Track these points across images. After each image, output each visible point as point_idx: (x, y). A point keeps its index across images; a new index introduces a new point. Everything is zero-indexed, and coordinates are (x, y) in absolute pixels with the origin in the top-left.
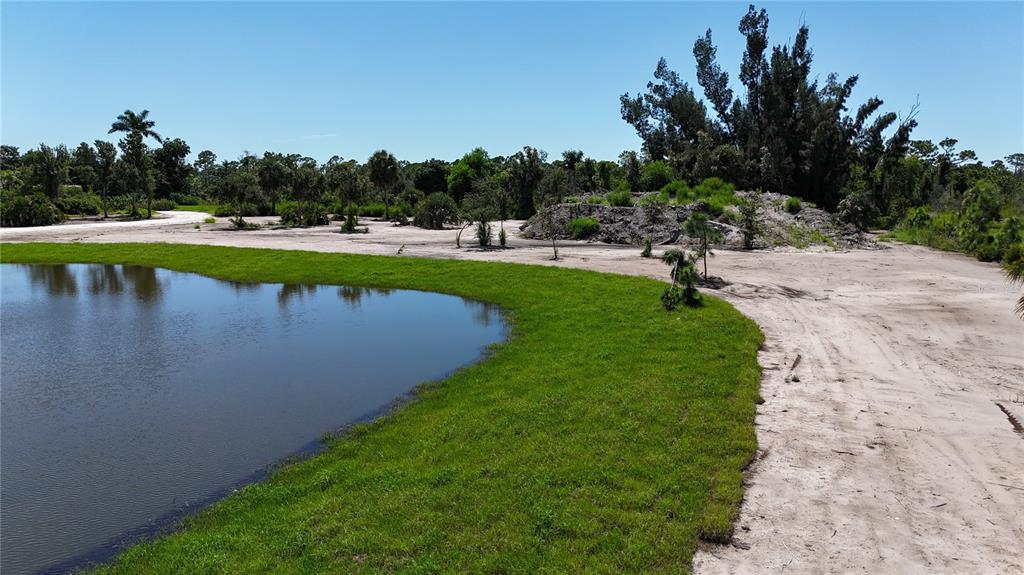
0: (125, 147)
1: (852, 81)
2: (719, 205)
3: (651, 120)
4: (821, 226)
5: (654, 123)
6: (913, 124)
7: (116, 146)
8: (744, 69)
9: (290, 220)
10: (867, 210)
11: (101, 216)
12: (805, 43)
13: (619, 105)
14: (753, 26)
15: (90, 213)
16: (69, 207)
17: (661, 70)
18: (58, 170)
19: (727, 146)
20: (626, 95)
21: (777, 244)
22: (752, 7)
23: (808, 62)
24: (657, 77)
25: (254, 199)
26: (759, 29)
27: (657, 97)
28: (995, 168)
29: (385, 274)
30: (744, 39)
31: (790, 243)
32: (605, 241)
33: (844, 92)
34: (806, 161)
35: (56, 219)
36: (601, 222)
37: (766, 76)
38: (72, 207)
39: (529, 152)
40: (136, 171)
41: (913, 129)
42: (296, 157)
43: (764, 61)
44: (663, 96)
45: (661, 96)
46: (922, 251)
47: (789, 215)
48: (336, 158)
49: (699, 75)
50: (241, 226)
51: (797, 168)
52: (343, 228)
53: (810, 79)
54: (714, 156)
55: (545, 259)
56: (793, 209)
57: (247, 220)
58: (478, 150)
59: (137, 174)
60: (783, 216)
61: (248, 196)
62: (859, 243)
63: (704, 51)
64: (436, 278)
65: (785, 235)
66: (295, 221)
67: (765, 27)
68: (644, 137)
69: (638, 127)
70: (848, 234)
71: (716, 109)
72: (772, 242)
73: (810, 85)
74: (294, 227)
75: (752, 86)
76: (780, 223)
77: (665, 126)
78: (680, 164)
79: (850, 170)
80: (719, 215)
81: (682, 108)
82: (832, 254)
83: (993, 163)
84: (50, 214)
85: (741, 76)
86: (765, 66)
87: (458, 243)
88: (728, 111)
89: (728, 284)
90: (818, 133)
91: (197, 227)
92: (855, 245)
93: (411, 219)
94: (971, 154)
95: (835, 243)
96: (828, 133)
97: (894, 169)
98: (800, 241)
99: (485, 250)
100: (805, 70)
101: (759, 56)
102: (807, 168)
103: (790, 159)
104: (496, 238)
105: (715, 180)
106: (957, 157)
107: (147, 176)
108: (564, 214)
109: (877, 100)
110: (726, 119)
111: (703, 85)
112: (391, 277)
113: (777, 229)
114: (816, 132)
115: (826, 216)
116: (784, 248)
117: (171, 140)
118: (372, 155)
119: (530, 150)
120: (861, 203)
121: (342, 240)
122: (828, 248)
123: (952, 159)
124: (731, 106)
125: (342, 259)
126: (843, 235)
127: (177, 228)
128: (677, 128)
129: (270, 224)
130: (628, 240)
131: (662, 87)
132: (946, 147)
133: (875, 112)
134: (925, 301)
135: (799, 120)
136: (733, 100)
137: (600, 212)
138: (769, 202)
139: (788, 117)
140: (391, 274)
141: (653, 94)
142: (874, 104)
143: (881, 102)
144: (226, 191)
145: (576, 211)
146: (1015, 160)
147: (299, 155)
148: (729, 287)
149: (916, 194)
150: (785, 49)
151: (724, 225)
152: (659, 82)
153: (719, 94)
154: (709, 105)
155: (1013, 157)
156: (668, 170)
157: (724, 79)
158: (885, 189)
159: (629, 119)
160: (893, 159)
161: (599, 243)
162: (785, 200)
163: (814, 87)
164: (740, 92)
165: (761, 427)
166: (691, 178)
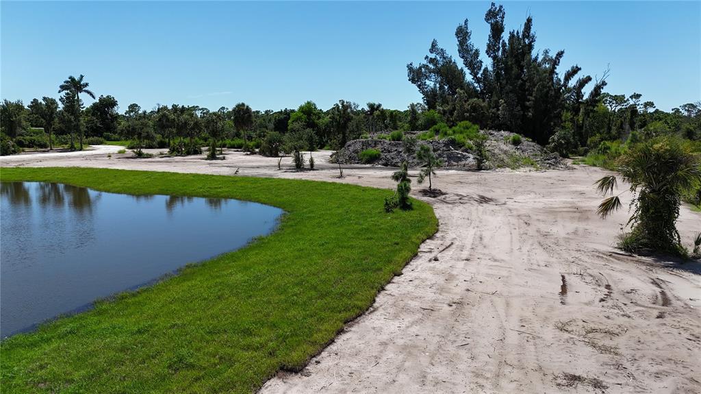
0: (64, 101)
1: (560, 54)
2: (463, 140)
3: (428, 82)
4: (532, 154)
5: (430, 83)
6: (604, 84)
7: (57, 100)
8: (489, 46)
9: (175, 151)
10: (568, 143)
11: (49, 149)
12: (530, 28)
13: (406, 71)
14: (495, 18)
15: (43, 147)
16: (27, 143)
17: (434, 48)
18: (16, 117)
19: (476, 99)
20: (411, 64)
21: (499, 167)
22: (493, 4)
23: (532, 42)
24: (431, 52)
25: (148, 137)
26: (499, 19)
27: (431, 66)
28: (674, 114)
29: (216, 188)
30: (488, 27)
31: (508, 166)
32: (383, 165)
33: (555, 62)
34: (531, 110)
35: (13, 151)
36: (382, 152)
37: (504, 51)
38: (30, 143)
39: (342, 104)
40: (72, 118)
41: (604, 87)
42: (195, 108)
43: (503, 41)
44: (435, 65)
45: (434, 65)
46: (596, 171)
47: (513, 146)
48: (223, 108)
49: (459, 51)
50: (140, 155)
51: (524, 115)
52: (208, 156)
53: (534, 54)
54: (467, 107)
55: (334, 177)
56: (516, 143)
57: (145, 151)
58: (308, 103)
59: (73, 120)
60: (509, 148)
61: (144, 134)
62: (554, 166)
63: (462, 34)
64: (250, 190)
65: (506, 160)
66: (179, 152)
67: (503, 17)
68: (423, 93)
69: (419, 86)
70: (549, 160)
71: (471, 74)
72: (496, 165)
73: (533, 57)
74: (176, 156)
75: (495, 58)
76: (505, 152)
77: (438, 85)
78: (445, 112)
79: (562, 116)
80: (463, 146)
81: (448, 73)
82: (534, 174)
83: (673, 110)
84: (9, 148)
85: (487, 52)
86: (504, 45)
87: (279, 167)
88: (479, 75)
89: (445, 194)
90: (537, 90)
91: (110, 156)
92: (552, 167)
93: (257, 150)
94: (651, 104)
95: (539, 166)
96: (545, 90)
97: (591, 115)
98: (515, 164)
99: (298, 171)
100: (530, 47)
101: (499, 38)
102: (530, 114)
103: (519, 108)
104: (307, 163)
105: (467, 123)
106: (642, 106)
107: (79, 121)
108: (358, 146)
109: (577, 67)
110: (478, 81)
111: (462, 57)
112: (219, 190)
113: (503, 156)
114: (535, 89)
115: (537, 147)
116: (503, 169)
117: (105, 97)
118: (234, 106)
119: (343, 102)
120: (564, 138)
121: (205, 164)
122: (532, 169)
123: (638, 107)
124: (481, 72)
125: (192, 178)
126: (545, 160)
127: (96, 157)
128: (446, 87)
129: (161, 154)
130: (399, 164)
131: (435, 59)
132: (634, 100)
133: (576, 75)
134: (570, 206)
135: (526, 81)
136: (483, 68)
137: (382, 145)
138: (501, 138)
139: (518, 80)
140: (220, 188)
141: (428, 64)
142: (575, 70)
143: (580, 69)
144: (128, 131)
145: (366, 145)
146: (687, 108)
147: (197, 107)
148: (443, 196)
149: (614, 132)
150: (518, 33)
151: (464, 154)
152: (433, 56)
153: (473, 64)
154: (467, 71)
155: (685, 106)
156: (437, 115)
157: (477, 53)
158: (584, 128)
159: (413, 80)
160: (591, 108)
161: (379, 166)
162: (513, 135)
163: (536, 59)
164: (487, 62)
165: (386, 292)
166: (452, 121)
